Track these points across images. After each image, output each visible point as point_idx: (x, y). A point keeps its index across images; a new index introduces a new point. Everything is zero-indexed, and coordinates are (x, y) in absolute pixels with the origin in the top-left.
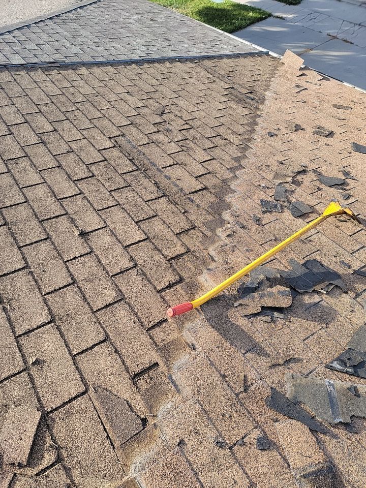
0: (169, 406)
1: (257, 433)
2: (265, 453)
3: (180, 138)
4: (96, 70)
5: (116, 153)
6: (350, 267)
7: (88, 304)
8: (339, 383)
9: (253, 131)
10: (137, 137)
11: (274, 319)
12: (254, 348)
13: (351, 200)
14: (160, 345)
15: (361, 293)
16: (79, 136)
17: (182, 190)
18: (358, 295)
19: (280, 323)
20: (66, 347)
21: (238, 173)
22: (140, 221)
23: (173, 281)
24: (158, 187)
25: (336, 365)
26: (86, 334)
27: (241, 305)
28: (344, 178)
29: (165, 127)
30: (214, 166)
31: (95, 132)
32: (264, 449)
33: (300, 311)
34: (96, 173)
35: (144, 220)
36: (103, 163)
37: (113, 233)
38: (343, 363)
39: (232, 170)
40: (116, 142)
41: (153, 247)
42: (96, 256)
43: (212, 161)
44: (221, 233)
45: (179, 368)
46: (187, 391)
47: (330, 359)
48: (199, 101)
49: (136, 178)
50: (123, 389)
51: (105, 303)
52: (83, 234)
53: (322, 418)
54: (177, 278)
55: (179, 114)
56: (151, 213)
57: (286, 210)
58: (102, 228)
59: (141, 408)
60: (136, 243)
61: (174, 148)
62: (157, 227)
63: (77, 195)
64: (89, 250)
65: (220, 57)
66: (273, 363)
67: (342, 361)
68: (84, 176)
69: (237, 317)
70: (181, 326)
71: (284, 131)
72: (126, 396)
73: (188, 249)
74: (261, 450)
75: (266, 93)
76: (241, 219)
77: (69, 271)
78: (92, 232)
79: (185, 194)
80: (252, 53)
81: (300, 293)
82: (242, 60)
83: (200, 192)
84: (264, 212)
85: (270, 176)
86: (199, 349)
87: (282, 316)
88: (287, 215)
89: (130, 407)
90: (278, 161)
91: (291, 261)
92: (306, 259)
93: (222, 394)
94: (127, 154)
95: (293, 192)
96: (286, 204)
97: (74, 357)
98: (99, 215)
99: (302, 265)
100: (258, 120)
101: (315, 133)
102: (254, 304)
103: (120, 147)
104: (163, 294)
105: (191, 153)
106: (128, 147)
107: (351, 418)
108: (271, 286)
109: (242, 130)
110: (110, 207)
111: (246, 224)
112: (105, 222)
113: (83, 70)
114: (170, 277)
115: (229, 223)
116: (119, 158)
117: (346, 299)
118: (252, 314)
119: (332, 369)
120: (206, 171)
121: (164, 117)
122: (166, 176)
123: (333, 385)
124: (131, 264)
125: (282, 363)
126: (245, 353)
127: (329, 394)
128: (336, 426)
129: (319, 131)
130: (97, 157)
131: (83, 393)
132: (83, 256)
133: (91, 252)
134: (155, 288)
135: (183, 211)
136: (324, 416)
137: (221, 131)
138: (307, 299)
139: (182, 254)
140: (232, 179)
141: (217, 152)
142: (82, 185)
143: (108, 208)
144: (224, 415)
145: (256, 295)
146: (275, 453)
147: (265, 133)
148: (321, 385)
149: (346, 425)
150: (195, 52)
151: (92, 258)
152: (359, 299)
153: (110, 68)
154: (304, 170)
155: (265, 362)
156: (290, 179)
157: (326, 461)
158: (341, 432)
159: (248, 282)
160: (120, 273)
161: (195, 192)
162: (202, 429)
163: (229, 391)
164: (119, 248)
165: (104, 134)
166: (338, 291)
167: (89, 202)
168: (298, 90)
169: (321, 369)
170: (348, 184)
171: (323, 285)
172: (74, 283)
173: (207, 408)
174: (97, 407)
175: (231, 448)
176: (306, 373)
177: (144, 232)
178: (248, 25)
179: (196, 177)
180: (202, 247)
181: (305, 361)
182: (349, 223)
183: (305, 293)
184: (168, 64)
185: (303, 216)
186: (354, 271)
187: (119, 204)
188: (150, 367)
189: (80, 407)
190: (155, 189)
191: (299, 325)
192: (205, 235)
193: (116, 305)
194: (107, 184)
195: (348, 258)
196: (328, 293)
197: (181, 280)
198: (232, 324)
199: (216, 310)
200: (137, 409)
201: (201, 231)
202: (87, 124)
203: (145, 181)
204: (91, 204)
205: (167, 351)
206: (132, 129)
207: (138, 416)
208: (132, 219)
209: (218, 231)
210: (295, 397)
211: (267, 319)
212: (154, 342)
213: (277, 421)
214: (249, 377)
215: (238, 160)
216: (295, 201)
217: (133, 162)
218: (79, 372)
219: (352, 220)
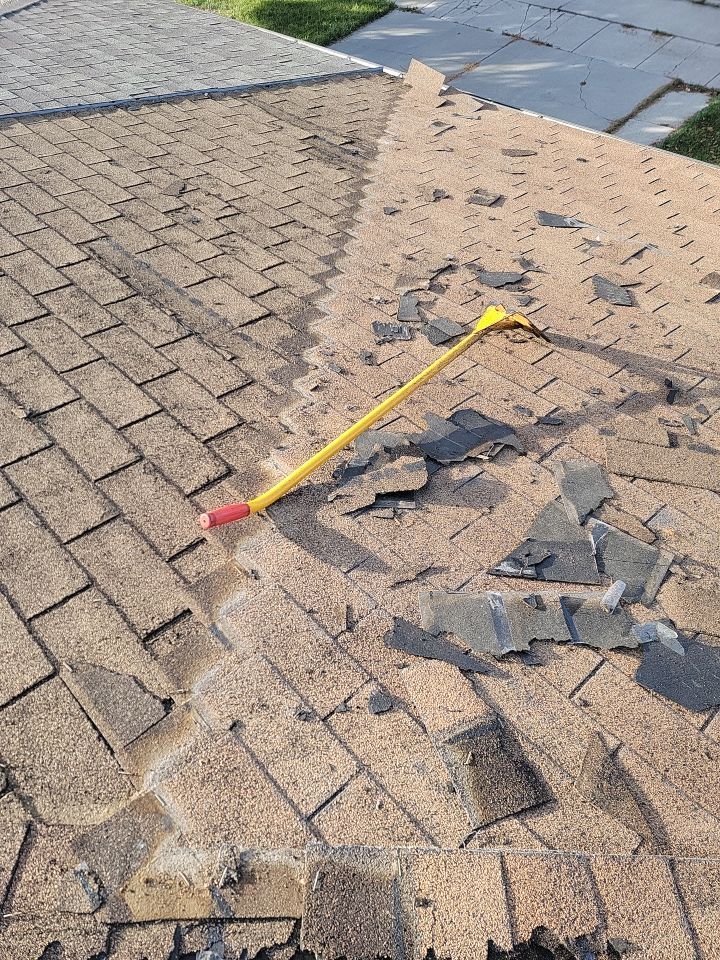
0: (212, 673)
1: (371, 689)
2: (383, 717)
3: (219, 232)
4: (45, 126)
5: (92, 269)
6: (531, 414)
7: (53, 533)
8: (510, 593)
9: (356, 208)
10: (132, 238)
11: (399, 511)
12: (364, 561)
13: (533, 307)
14: (193, 581)
15: (551, 453)
16: (16, 246)
17: (225, 321)
18: (544, 457)
19: (409, 517)
20: (13, 607)
21: (330, 282)
22: (145, 383)
23: (213, 475)
24: (179, 321)
25: (506, 568)
26: (49, 582)
27: (339, 497)
28: (523, 271)
29: (187, 216)
30: (285, 275)
31: (50, 237)
32: (383, 712)
33: (444, 494)
34: (54, 308)
35: (154, 379)
36: (68, 290)
37: (92, 408)
38: (518, 563)
39: (319, 278)
40: (91, 250)
41: (173, 423)
42: (64, 451)
43: (281, 267)
44: (302, 386)
45: (229, 613)
46: (244, 645)
47: (494, 561)
48: (253, 166)
49: (135, 309)
50: (127, 659)
51: (84, 527)
52: (33, 416)
53: (481, 650)
54: (223, 469)
55: (214, 191)
56: (168, 367)
57: (418, 334)
58: (72, 402)
59: (162, 684)
60: (141, 420)
61: (207, 250)
62: (180, 388)
63: (18, 350)
64: (47, 442)
65: (291, 84)
66: (398, 579)
67: (514, 560)
68: (29, 316)
69: (332, 518)
70: (230, 546)
71: (413, 203)
72: (132, 670)
73: (241, 419)
74: (377, 713)
75: (379, 141)
76: (338, 360)
77: (10, 482)
78: (52, 410)
79: (232, 328)
80: (351, 73)
81: (443, 466)
82: (332, 88)
83: (261, 322)
84: (379, 344)
85: (391, 282)
86: (266, 577)
87: (412, 505)
88: (422, 342)
89: (140, 684)
90: (404, 255)
91: (429, 416)
92: (455, 410)
93: (308, 640)
94: (114, 270)
95: (432, 303)
96: (419, 325)
97: (28, 622)
98: (64, 380)
99: (448, 420)
100: (366, 188)
101: (471, 201)
102: (362, 492)
103: (100, 258)
104: (196, 498)
105: (241, 256)
106: (116, 257)
107: (530, 643)
108: (392, 460)
109: (336, 209)
110: (86, 364)
111: (346, 366)
112: (77, 391)
113: (18, 128)
114: (209, 469)
115: (317, 367)
116: (99, 277)
117: (525, 464)
118: (359, 509)
119: (499, 574)
120: (270, 285)
121: (186, 198)
122: (193, 301)
123: (500, 599)
124: (133, 456)
125: (414, 577)
126: (349, 572)
127: (494, 613)
128: (503, 659)
129: (477, 197)
130: (54, 279)
131: (50, 677)
132: (36, 452)
133: (51, 445)
134: (180, 491)
135: (229, 357)
136: (484, 646)
137: (296, 213)
138: (456, 474)
139: (231, 429)
140: (318, 294)
141: (291, 250)
142: (27, 333)
143: (82, 366)
144: (311, 672)
145: (365, 477)
146: (401, 714)
147: (379, 209)
148: (480, 601)
149: (522, 654)
150: (240, 78)
151: (55, 453)
152: (546, 462)
153: (72, 121)
154: (450, 266)
155: (384, 580)
156: (425, 284)
157: (488, 713)
158: (515, 667)
159: (351, 458)
160: (111, 474)
161: (251, 322)
162: (273, 698)
163: (320, 634)
164: (107, 433)
165: (68, 240)
166: (509, 454)
167: (44, 360)
168: (439, 129)
169: (481, 576)
170: (529, 280)
171: (483, 447)
172: (21, 500)
173: (282, 665)
174: (77, 695)
175: (324, 720)
176: (455, 587)
177: (155, 400)
178: (354, 29)
179: (252, 297)
180: (267, 414)
181: (453, 570)
182: (531, 343)
183: (452, 464)
184: (188, 104)
185: (449, 341)
186: (539, 418)
187: (103, 358)
188: (175, 618)
189: (44, 699)
190: (173, 325)
191: (442, 516)
192: (272, 393)
193: (106, 527)
194: (77, 326)
195: (528, 399)
196: (492, 459)
197: (230, 472)
198: (325, 530)
199: (296, 511)
200: (153, 687)
201: (265, 387)
202: (31, 224)
203: (153, 314)
204: (47, 363)
205: (207, 589)
206: (122, 224)
207: (154, 697)
208: (131, 380)
209: (297, 383)
210: (435, 626)
211: (388, 513)
212: (183, 578)
213: (405, 666)
214: (355, 607)
215: (329, 260)
216: (436, 318)
217: (128, 283)
218: (39, 644)
219: (536, 339)
